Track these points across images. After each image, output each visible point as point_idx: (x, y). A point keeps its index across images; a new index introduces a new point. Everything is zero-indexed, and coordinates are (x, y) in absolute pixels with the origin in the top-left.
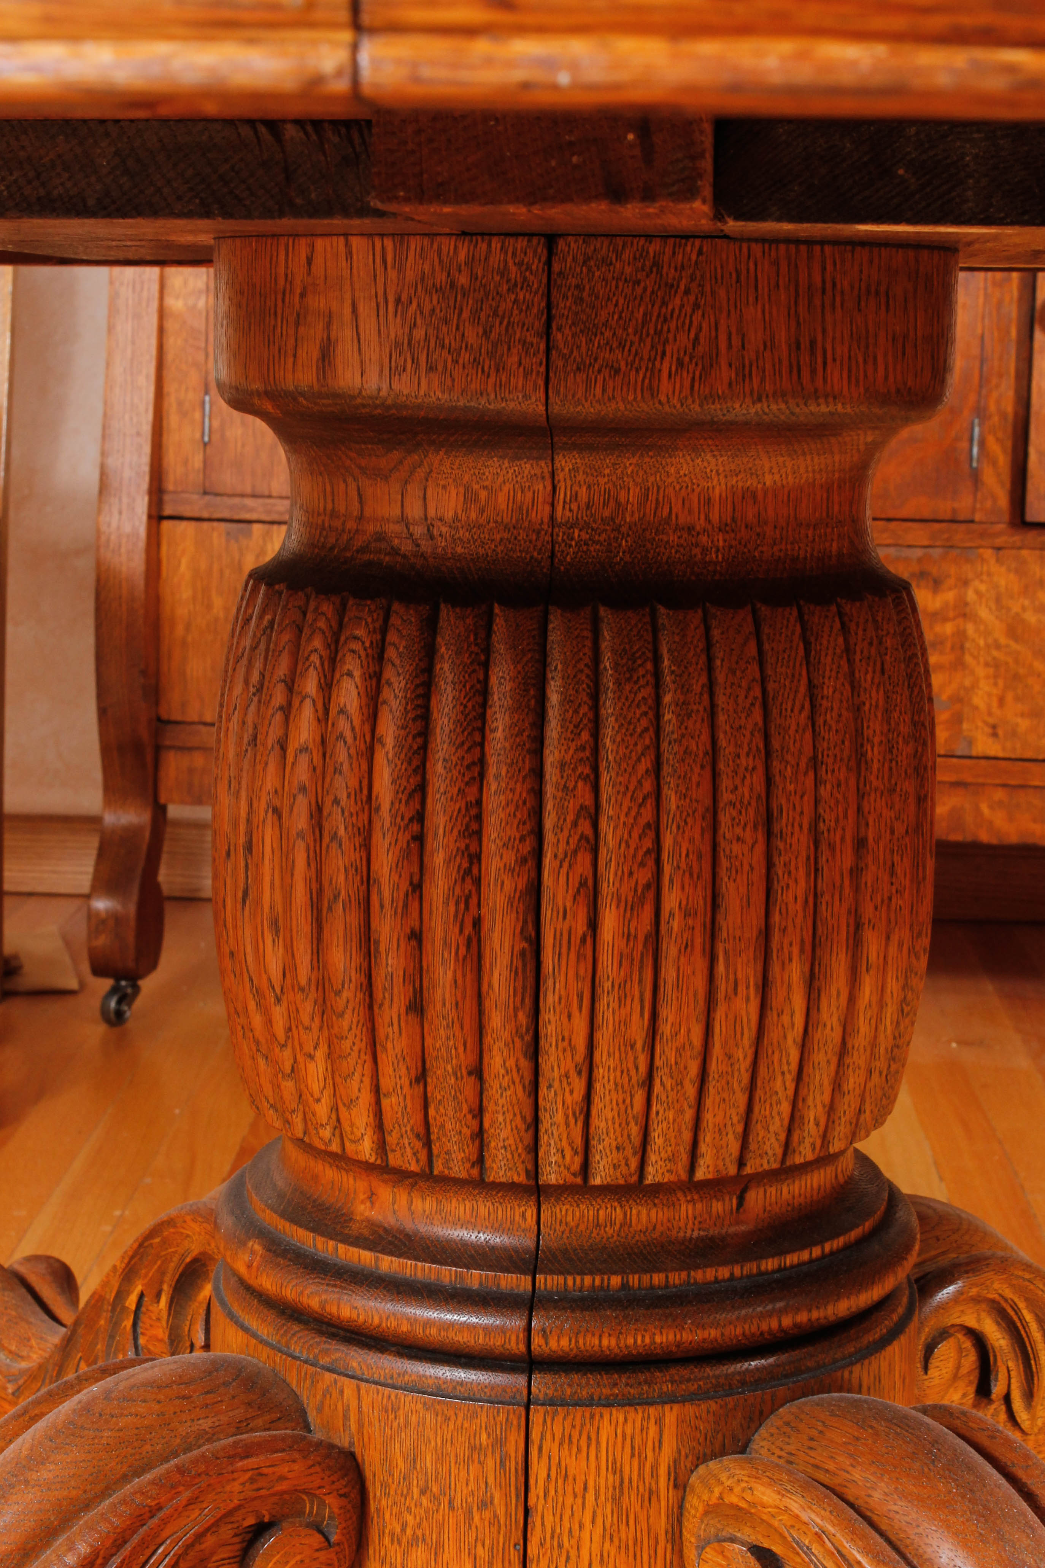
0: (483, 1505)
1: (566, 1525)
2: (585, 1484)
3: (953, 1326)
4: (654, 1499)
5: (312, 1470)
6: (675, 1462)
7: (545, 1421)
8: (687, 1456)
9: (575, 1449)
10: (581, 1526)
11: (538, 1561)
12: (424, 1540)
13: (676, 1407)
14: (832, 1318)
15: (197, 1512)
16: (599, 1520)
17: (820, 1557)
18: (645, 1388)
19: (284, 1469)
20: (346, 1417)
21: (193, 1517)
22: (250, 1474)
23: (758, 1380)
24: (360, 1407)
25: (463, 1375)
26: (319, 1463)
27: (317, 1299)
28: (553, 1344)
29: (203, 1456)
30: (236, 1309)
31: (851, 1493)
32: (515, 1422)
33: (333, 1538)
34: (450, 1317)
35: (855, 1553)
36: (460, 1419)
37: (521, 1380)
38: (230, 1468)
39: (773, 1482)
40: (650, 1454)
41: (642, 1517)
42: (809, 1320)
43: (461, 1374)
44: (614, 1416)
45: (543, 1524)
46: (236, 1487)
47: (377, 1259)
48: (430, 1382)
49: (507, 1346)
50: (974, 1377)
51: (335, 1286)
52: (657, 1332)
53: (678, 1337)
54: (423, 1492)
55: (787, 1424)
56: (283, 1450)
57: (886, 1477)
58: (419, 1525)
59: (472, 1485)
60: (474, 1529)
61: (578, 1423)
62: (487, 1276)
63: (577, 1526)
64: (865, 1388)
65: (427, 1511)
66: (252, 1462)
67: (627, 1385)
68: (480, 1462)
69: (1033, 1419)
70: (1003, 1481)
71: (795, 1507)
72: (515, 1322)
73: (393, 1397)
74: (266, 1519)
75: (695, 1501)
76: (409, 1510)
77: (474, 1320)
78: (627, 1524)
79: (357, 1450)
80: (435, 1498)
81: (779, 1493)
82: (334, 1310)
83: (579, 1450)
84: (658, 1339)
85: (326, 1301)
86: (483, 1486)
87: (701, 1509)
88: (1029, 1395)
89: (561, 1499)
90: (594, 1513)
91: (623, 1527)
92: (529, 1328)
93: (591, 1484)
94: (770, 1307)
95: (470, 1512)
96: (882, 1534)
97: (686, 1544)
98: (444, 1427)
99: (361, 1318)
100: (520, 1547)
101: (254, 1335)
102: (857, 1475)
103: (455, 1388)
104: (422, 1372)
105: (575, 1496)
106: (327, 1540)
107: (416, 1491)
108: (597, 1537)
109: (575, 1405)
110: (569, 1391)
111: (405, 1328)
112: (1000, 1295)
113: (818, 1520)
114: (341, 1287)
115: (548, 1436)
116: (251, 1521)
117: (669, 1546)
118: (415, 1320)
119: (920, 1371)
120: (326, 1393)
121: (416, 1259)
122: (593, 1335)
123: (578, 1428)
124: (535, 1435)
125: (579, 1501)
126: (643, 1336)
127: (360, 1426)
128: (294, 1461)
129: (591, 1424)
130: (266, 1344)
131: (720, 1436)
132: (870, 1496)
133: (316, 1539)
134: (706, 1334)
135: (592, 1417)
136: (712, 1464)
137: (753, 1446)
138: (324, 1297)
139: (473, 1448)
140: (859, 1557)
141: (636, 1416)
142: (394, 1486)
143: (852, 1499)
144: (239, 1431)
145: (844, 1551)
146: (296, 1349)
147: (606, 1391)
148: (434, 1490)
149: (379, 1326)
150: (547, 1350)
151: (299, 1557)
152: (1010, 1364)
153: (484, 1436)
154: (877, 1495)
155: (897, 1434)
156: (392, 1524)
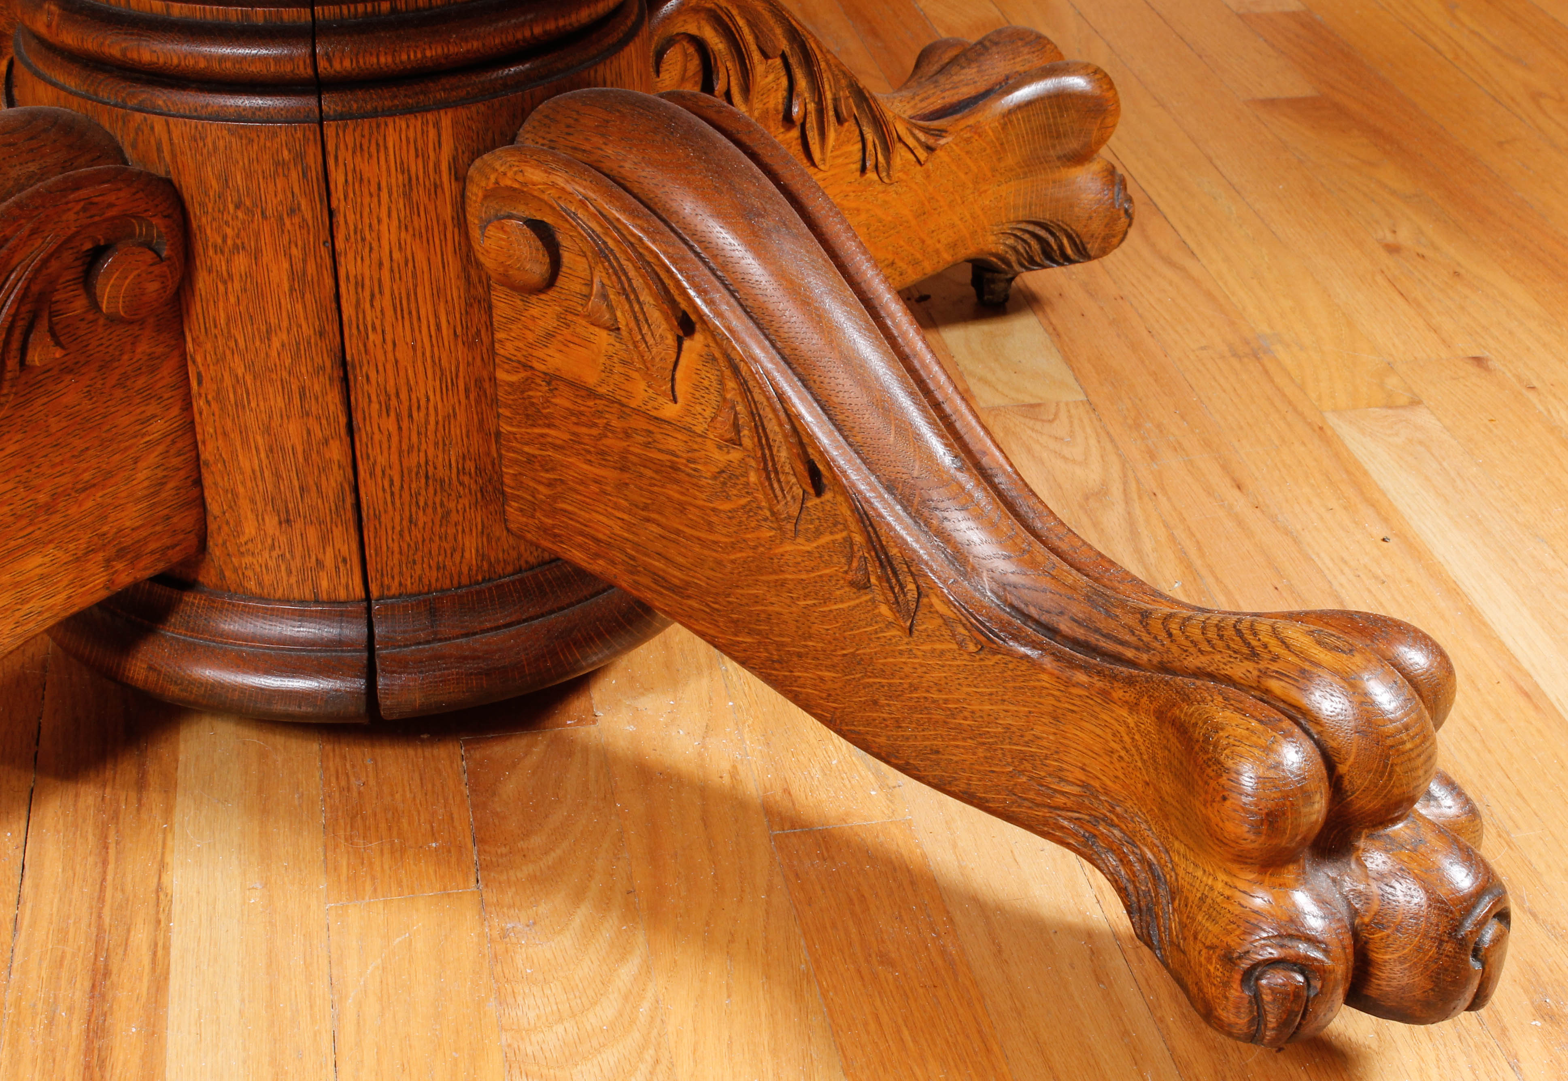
0: (292, 212)
1: (367, 221)
2: (379, 185)
3: (678, 34)
4: (439, 191)
5: (137, 196)
6: (454, 159)
7: (337, 134)
8: (463, 153)
9: (366, 155)
10: (379, 221)
11: (346, 254)
12: (243, 248)
13: (450, 113)
14: (576, 25)
15: (40, 241)
16: (394, 215)
17: (585, 220)
18: (422, 97)
19: (112, 198)
20: (159, 150)
21: (37, 245)
22: (82, 204)
23: (517, 83)
24: (171, 139)
25: (260, 102)
26: (143, 190)
27: (118, 48)
28: (337, 66)
29: (38, 191)
30: (41, 67)
31: (606, 165)
32: (311, 137)
33: (164, 254)
34: (242, 51)
35: (614, 212)
36: (262, 140)
37: (312, 102)
38: (64, 200)
39: (540, 163)
40: (432, 154)
41: (431, 208)
42: (557, 27)
43: (258, 102)
44: (397, 124)
45: (346, 222)
46: (71, 216)
47: (168, 7)
48: (231, 110)
49: (296, 71)
50: (699, 78)
51: (132, 34)
52: (427, 47)
53: (446, 50)
54: (237, 207)
55: (547, 117)
56: (107, 182)
57: (634, 150)
58: (238, 236)
59: (280, 196)
60: (286, 233)
61: (366, 133)
62: (270, 12)
63: (376, 221)
64: (609, 82)
65: (243, 223)
66: (83, 193)
67: (405, 96)
68: (284, 175)
69: (751, 110)
70: (731, 144)
71: (561, 182)
72: (301, 51)
73: (200, 127)
74: (102, 243)
75: (475, 189)
76: (227, 223)
77: (264, 52)
78: (419, 215)
79: (174, 177)
80: (249, 212)
81: (546, 172)
82: (135, 56)
83: (370, 156)
84: (428, 54)
85: (126, 49)
86: (290, 196)
87: (480, 194)
88: (746, 90)
89: (359, 200)
90: (389, 208)
91: (415, 217)
92: (314, 54)
93: (384, 184)
94: (522, 19)
95: (281, 218)
96: (635, 196)
97: (471, 227)
98: (250, 148)
99: (161, 60)
100: (329, 245)
101: (63, 88)
102: (609, 151)
103: (254, 113)
104: (223, 103)
105: (371, 195)
106: (159, 255)
107: (231, 207)
108: (394, 229)
109: (363, 117)
110: (355, 106)
111: (202, 64)
112: (716, 4)
113: (581, 190)
114: (138, 35)
115: (342, 146)
116: (88, 246)
117: (456, 230)
118: (209, 58)
119: (653, 75)
120: (138, 130)
121: (204, 3)
122: (371, 54)
123: (367, 136)
124: (330, 147)
125: (375, 199)
126: (415, 53)
127: (174, 156)
128: (120, 190)
129: (378, 133)
130: (75, 94)
131: (490, 134)
132: (621, 167)
133: (149, 256)
134: (469, 46)
135: (378, 126)
136: (485, 156)
137: (519, 139)
138: (124, 45)
139: (277, 164)
140: (618, 215)
141: (417, 122)
142: (210, 206)
143: (607, 172)
144: (64, 169)
145: (605, 213)
146: (103, 94)
147: (388, 103)
148: (248, 203)
149: (178, 66)
150: (332, 71)
151: (136, 273)
152: (729, 64)
153: (286, 153)
154: (628, 165)
155: (641, 114)
156: (213, 237)
